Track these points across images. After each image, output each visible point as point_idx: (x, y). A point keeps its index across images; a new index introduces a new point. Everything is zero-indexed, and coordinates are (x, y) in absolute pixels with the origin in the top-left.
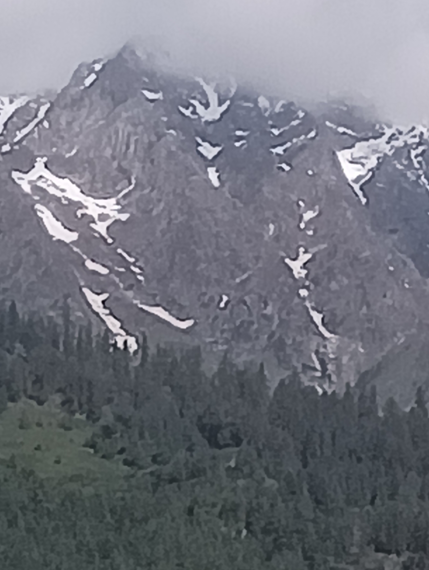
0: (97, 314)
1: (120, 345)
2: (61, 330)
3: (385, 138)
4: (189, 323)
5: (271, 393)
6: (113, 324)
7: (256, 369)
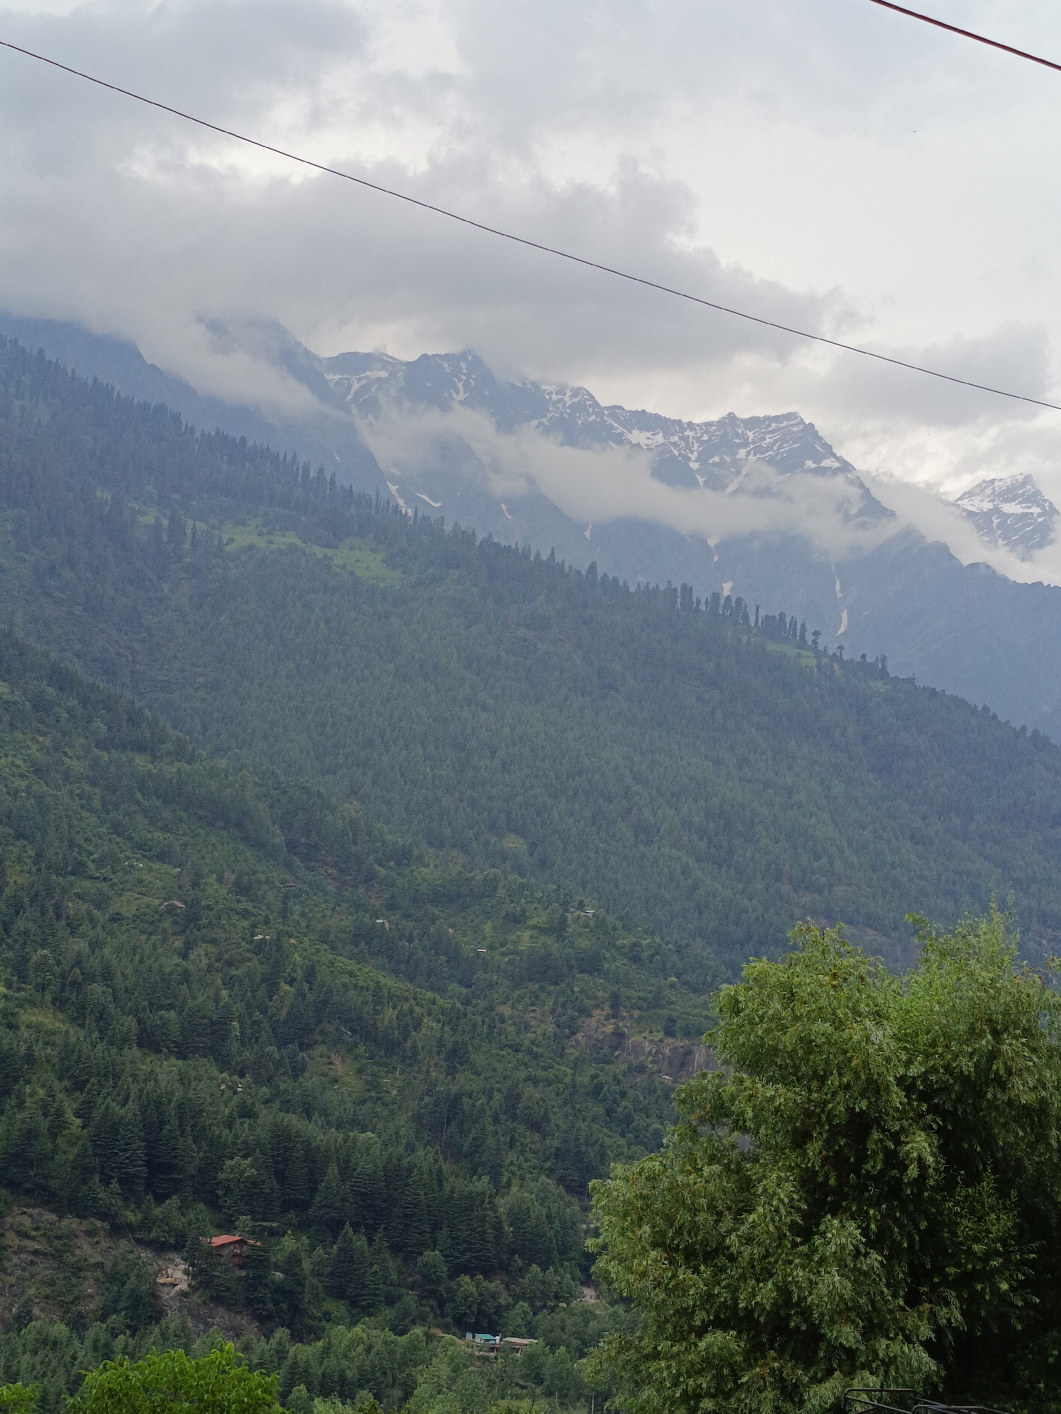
0: (393, 495)
1: (404, 512)
2: (374, 502)
3: (547, 419)
4: (439, 504)
5: (478, 544)
6: (401, 502)
7: (471, 530)
